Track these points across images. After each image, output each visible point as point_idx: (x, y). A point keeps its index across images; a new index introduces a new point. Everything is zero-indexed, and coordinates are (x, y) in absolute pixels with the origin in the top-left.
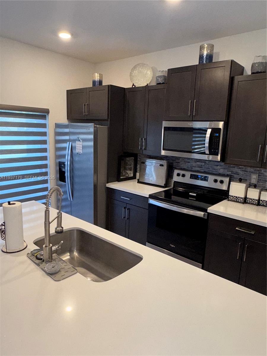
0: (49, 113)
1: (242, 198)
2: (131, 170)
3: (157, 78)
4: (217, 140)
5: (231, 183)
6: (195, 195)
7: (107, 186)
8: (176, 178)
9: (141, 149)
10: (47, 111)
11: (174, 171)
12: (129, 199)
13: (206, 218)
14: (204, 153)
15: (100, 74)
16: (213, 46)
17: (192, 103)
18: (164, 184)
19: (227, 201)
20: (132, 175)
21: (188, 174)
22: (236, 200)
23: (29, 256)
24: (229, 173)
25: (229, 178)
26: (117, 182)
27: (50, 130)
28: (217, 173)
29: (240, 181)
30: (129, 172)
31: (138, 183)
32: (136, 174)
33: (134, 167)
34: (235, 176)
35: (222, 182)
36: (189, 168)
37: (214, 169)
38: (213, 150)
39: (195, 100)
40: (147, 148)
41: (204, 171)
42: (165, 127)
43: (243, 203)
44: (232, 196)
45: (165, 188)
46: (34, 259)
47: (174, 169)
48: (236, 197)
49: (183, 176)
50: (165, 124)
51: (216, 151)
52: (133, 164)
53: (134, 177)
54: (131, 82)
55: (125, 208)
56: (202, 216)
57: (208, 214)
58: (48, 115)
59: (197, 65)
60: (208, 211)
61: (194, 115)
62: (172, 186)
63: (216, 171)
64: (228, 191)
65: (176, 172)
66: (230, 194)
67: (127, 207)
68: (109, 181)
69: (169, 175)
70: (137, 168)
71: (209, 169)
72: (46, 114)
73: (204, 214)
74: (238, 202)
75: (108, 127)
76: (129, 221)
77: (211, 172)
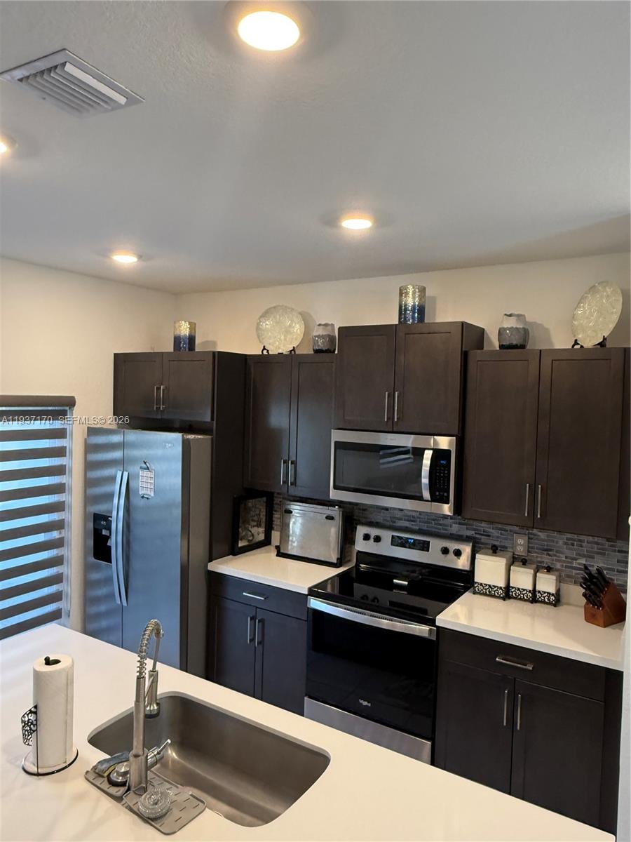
0: (74, 405)
1: (501, 588)
2: (259, 525)
3: (314, 340)
4: (444, 473)
5: (477, 556)
6: (406, 583)
7: (209, 568)
8: (361, 545)
9: (285, 482)
10: (70, 402)
11: (356, 528)
12: (262, 599)
13: (434, 638)
14: (420, 498)
15: (190, 323)
16: (424, 289)
17: (391, 396)
18: (338, 559)
19: (472, 594)
20: (261, 537)
21: (387, 535)
22: (489, 592)
23: (91, 777)
24: (470, 533)
25: (471, 544)
26: (231, 556)
27: (76, 443)
28: (446, 532)
29: (495, 550)
30: (255, 530)
31: (277, 555)
32: (271, 533)
33: (266, 519)
34: (484, 539)
35: (458, 553)
36: (388, 521)
37: (441, 525)
38: (437, 493)
39: (396, 393)
40: (298, 482)
41: (419, 529)
42: (336, 443)
43: (504, 599)
44: (481, 584)
45: (338, 567)
46: (106, 786)
47: (357, 524)
48: (490, 586)
49: (377, 539)
50: (337, 436)
51: (443, 495)
52: (265, 510)
53: (267, 542)
54: (260, 342)
55: (253, 618)
56: (426, 635)
57: (437, 630)
58: (73, 410)
59: (396, 325)
60: (437, 624)
61: (396, 420)
62: (355, 560)
63: (444, 529)
64: (471, 573)
65: (361, 531)
66: (476, 580)
67: (259, 617)
68: (214, 554)
69: (347, 538)
70: (274, 519)
71: (429, 523)
72: (67, 408)
73: (430, 630)
74: (494, 596)
75: (212, 439)
76: (263, 647)
77: (434, 530)
